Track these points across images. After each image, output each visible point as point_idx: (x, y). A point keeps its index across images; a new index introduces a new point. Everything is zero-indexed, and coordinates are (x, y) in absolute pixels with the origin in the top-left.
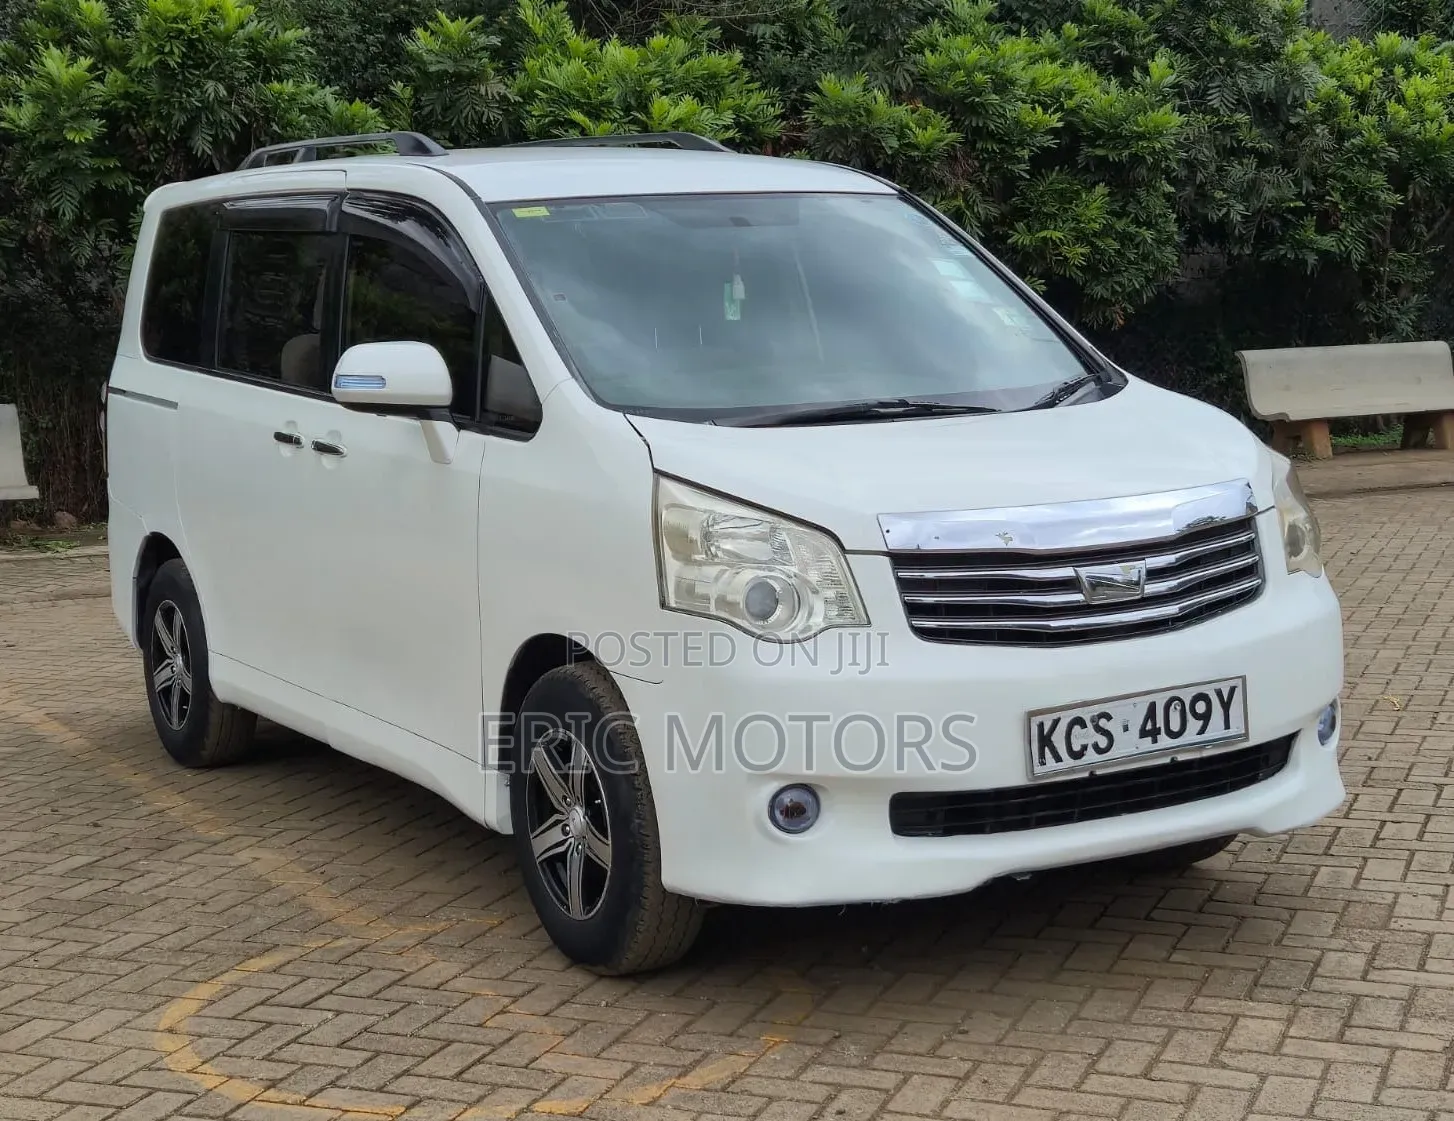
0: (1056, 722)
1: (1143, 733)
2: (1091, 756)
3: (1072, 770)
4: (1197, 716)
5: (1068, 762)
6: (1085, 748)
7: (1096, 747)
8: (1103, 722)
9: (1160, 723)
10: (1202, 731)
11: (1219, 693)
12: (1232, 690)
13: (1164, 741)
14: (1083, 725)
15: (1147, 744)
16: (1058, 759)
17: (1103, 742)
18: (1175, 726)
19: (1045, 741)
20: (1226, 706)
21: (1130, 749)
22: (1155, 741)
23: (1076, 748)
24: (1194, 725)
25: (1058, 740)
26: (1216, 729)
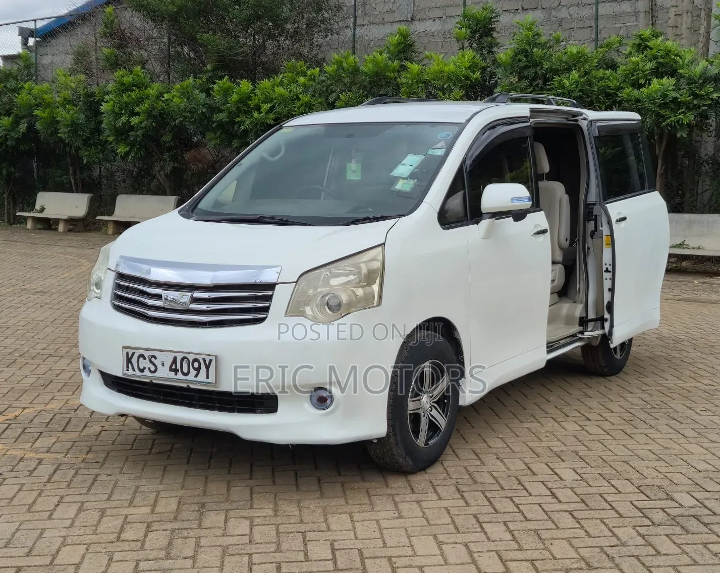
0: (133, 354)
1: (171, 370)
2: (147, 373)
3: (139, 377)
4: (194, 368)
5: (137, 373)
6: (145, 368)
7: (149, 369)
8: (153, 359)
9: (179, 367)
10: (196, 376)
11: (204, 360)
12: (210, 361)
13: (180, 376)
14: (145, 358)
15: (172, 375)
16: (134, 370)
17: (153, 368)
18: (185, 370)
19: (129, 361)
20: (208, 367)
21: (164, 375)
22: (176, 374)
23: (141, 367)
24: (193, 372)
25: (134, 360)
26: (202, 377)
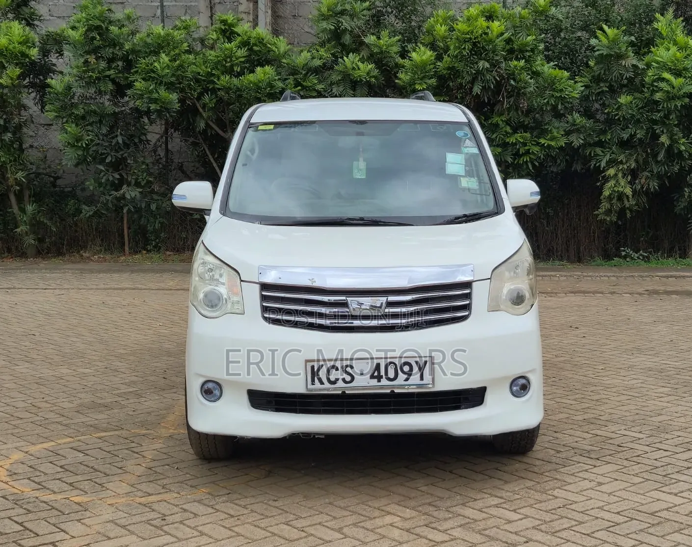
1: (372, 377)
2: (340, 384)
3: (328, 389)
5: (327, 385)
6: (337, 380)
7: (344, 380)
10: (407, 380)
13: (384, 382)
14: (337, 369)
15: (374, 382)
16: (322, 383)
17: (348, 378)
18: (391, 376)
19: (314, 374)
21: (363, 383)
22: (379, 381)
23: (332, 378)
24: (402, 377)
25: (323, 374)
26: (415, 379)
